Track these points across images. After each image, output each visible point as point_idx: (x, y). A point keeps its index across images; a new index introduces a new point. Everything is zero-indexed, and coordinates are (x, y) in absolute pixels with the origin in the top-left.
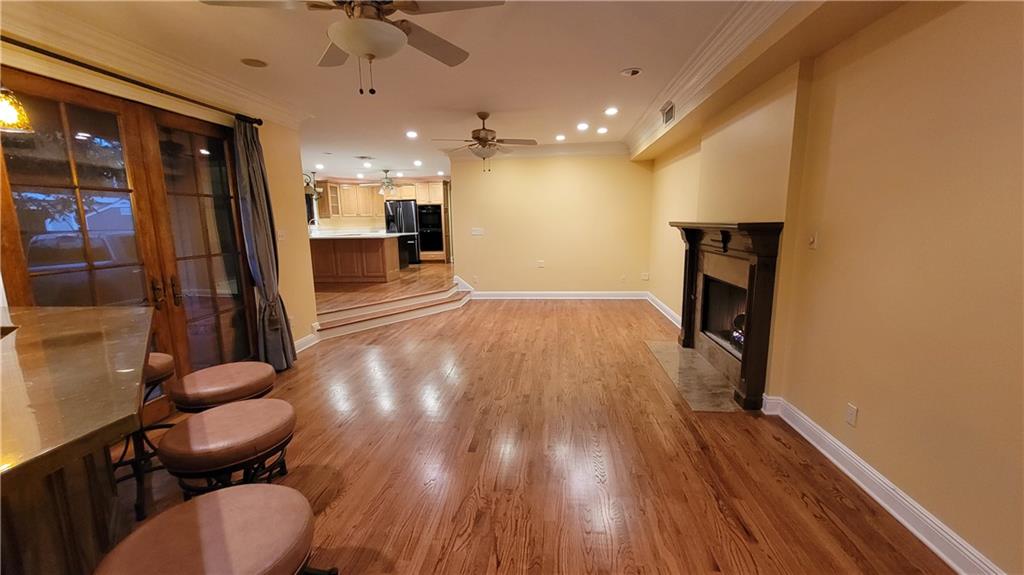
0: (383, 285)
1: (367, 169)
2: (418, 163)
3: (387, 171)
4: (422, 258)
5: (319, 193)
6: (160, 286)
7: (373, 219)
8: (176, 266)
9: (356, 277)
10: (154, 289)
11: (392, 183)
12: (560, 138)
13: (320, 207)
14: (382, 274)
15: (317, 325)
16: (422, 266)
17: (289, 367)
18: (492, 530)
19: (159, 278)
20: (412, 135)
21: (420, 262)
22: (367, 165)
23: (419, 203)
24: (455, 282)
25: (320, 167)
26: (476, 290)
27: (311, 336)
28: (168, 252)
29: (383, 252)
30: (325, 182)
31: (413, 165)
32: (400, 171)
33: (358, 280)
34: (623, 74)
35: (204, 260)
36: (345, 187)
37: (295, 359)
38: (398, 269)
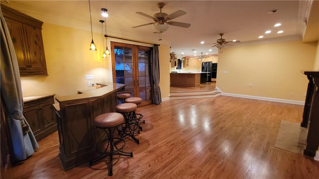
0: (194, 87)
1: (195, 53)
2: (210, 50)
3: (202, 53)
4: (212, 80)
5: (183, 61)
6: (135, 82)
7: (198, 68)
8: (139, 78)
9: (187, 84)
10: (134, 82)
11: (203, 57)
12: (261, 37)
13: (184, 64)
14: (194, 84)
15: (169, 95)
16: (212, 83)
17: (159, 104)
18: (173, 148)
19: (135, 80)
20: (202, 43)
21: (211, 82)
22: (195, 52)
23: (213, 63)
24: (216, 89)
25: (183, 53)
26: (223, 92)
27: (167, 98)
28: (137, 75)
29: (195, 78)
30: (185, 57)
31: (209, 51)
32: (206, 53)
33: (187, 85)
34: (269, 13)
35: (144, 77)
36: (191, 58)
37: (161, 102)
38: (200, 83)
